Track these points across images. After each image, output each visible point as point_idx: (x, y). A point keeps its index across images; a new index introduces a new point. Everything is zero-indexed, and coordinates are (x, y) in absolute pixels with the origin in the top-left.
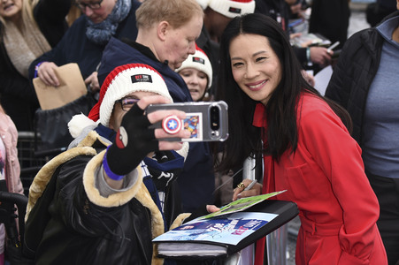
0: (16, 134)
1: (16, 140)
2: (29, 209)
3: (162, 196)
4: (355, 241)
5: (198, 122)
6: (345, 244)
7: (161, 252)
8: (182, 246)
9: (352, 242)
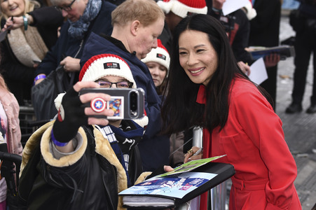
0: (18, 108)
1: (18, 113)
2: (22, 168)
3: (126, 158)
4: (279, 194)
5: (120, 104)
6: (270, 197)
7: (125, 203)
8: (140, 199)
9: (277, 195)
